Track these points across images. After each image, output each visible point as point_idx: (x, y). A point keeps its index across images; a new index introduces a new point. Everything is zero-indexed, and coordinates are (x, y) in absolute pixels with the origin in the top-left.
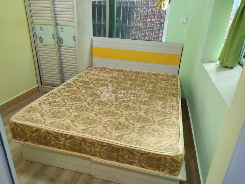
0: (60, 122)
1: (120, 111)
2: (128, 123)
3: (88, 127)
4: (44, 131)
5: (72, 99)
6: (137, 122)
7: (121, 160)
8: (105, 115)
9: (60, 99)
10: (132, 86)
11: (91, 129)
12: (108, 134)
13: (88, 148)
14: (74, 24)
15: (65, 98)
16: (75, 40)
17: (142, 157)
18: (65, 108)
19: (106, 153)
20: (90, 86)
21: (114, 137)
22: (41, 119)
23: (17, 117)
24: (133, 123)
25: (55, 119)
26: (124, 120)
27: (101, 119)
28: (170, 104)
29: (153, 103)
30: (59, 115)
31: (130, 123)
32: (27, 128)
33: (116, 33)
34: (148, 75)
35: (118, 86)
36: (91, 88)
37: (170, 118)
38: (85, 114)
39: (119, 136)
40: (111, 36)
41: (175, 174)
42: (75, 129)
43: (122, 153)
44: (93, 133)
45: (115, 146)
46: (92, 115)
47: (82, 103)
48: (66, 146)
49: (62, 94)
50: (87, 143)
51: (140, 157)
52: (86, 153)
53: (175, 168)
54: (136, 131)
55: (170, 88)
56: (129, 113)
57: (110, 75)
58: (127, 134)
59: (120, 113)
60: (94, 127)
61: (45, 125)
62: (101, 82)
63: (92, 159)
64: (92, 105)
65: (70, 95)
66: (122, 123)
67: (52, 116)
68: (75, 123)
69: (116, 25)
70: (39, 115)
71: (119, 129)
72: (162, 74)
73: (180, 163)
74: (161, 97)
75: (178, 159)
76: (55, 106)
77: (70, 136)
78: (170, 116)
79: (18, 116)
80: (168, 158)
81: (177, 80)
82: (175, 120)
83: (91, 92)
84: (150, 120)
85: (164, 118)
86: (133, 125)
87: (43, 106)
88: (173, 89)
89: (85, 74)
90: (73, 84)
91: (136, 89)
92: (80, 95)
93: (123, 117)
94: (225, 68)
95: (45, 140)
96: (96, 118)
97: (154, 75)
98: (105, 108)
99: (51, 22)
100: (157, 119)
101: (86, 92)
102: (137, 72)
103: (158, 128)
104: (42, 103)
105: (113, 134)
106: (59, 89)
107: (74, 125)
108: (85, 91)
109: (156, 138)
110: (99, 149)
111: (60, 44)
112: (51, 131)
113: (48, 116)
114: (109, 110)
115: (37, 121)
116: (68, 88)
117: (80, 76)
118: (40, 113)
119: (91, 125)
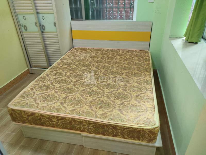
0: (51, 105)
1: (102, 90)
2: (109, 101)
3: (75, 107)
4: (39, 115)
5: (59, 82)
6: (117, 99)
7: (107, 134)
8: (89, 95)
9: (49, 83)
10: (110, 64)
11: (78, 109)
12: (94, 113)
13: (78, 126)
14: (53, 11)
15: (52, 81)
16: (55, 26)
17: (124, 131)
18: (54, 91)
19: (93, 129)
20: (73, 68)
21: (99, 116)
22: (34, 103)
23: (13, 103)
24: (114, 100)
25: (46, 102)
26: (106, 98)
27: (86, 99)
28: (144, 79)
29: (130, 79)
30: (49, 98)
31: (111, 100)
32: (23, 113)
33: (91, 15)
34: (123, 52)
35: (98, 65)
36: (75, 69)
37: (145, 93)
38: (72, 95)
39: (103, 114)
40: (87, 18)
41: (153, 142)
42: (65, 111)
43: (107, 128)
44: (81, 113)
45: (101, 124)
46: (78, 96)
47: (68, 85)
48: (59, 125)
49: (50, 78)
50: (76, 122)
51: (123, 131)
52: (76, 130)
53: (152, 138)
54: (117, 108)
55: (143, 63)
56: (110, 91)
57: (89, 55)
58: (110, 112)
59: (102, 91)
60: (81, 107)
61: (39, 109)
62: (82, 63)
63: (81, 134)
64: (77, 86)
65: (57, 78)
66: (104, 101)
67: (44, 100)
68: (64, 104)
69: (91, 8)
70: (32, 100)
71: (102, 107)
72: (135, 50)
73: (156, 134)
74: (135, 73)
75: (155, 131)
76: (45, 90)
77: (61, 117)
78: (145, 91)
79: (15, 103)
80: (147, 130)
81: (149, 55)
82: (150, 94)
83: (75, 73)
84: (129, 96)
85: (140, 93)
86: (114, 102)
87: (35, 91)
88: (145, 65)
89: (68, 56)
90: (58, 67)
91: (114, 67)
92: (66, 77)
93: (105, 96)
94: (190, 43)
95: (40, 122)
96: (82, 98)
97: (128, 51)
98: (88, 88)
99: (32, 11)
100: (134, 94)
101: (71, 74)
102: (113, 50)
103: (135, 104)
104: (33, 88)
105: (97, 112)
106: (47, 73)
107: (63, 107)
108: (69, 73)
109: (135, 113)
110: (87, 126)
111: (43, 31)
112: (44, 114)
113: (40, 100)
114: (93, 90)
115: (31, 106)
116: (54, 71)
117: (64, 59)
118: (33, 98)
119: (78, 105)
